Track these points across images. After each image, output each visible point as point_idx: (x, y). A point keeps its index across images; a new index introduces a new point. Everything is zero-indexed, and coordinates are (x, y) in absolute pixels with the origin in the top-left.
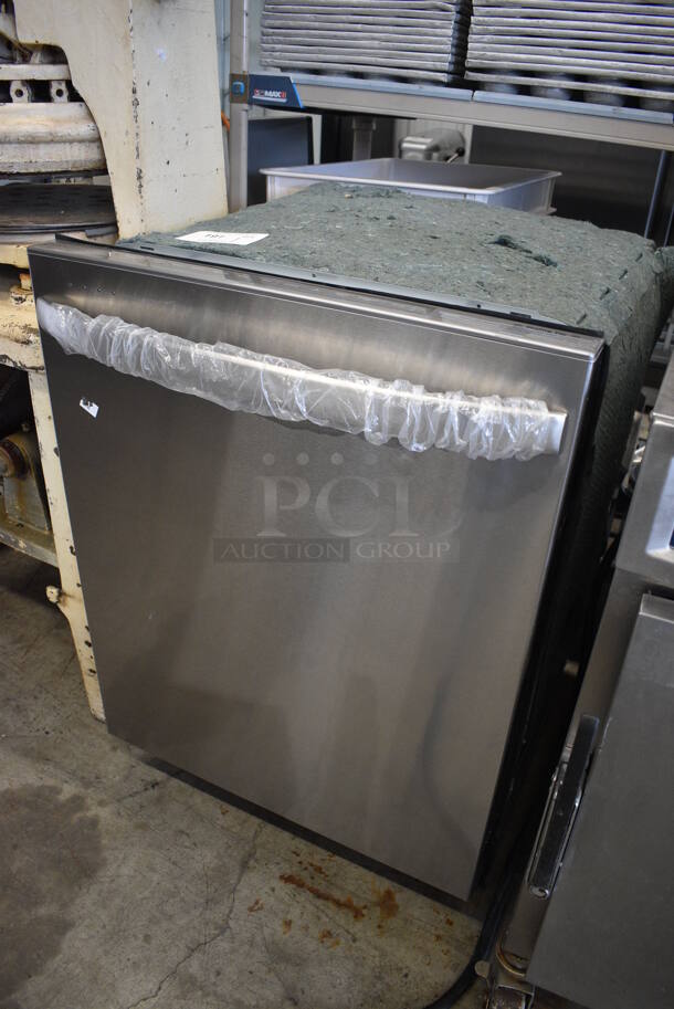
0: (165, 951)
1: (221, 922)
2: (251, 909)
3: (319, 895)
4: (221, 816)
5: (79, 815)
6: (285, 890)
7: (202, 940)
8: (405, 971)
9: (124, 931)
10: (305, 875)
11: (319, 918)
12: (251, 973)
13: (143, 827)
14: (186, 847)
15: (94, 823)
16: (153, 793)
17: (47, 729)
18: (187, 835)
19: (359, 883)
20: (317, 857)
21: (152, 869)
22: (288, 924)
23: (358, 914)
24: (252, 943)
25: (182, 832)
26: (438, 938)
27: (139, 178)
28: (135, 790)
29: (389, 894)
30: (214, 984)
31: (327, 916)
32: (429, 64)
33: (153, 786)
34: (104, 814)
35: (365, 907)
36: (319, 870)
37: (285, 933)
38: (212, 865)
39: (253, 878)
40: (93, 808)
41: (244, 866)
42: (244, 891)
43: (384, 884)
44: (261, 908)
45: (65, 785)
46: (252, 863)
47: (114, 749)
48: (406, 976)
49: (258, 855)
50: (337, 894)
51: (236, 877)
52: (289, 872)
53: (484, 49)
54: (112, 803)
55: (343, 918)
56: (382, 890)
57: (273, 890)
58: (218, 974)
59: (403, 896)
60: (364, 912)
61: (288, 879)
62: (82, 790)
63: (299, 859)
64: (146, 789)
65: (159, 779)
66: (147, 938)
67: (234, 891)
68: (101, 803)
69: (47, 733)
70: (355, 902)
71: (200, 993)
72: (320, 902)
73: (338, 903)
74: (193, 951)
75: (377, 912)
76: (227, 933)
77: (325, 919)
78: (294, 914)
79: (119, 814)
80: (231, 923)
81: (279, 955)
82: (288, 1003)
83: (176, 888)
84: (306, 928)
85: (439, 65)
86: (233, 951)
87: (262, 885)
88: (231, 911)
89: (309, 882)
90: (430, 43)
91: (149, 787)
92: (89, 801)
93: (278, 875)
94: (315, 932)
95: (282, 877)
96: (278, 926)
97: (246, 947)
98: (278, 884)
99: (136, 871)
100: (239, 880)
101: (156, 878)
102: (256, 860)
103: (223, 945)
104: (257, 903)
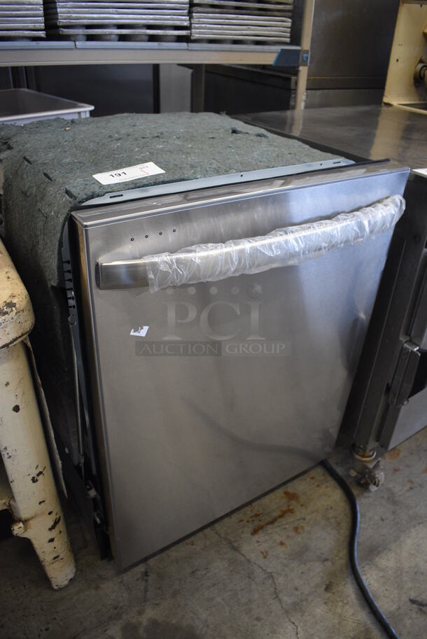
0: (271, 612)
1: (266, 575)
2: (265, 557)
3: (272, 522)
4: (194, 547)
5: (141, 631)
6: (260, 536)
7: (272, 589)
8: (329, 507)
9: (247, 631)
10: (257, 523)
11: (285, 529)
12: (302, 573)
13: (174, 595)
14: (205, 574)
15: (154, 623)
16: (152, 577)
17: (43, 628)
18: (197, 570)
19: (275, 502)
20: (249, 512)
21: (212, 599)
22: (282, 544)
23: (291, 511)
24: (286, 566)
25: (193, 572)
26: (318, 486)
28: (142, 588)
29: (286, 493)
30: (302, 593)
31: (285, 524)
32: (31, 26)
33: (147, 576)
34: (150, 613)
35: (289, 506)
36: (257, 515)
37: (287, 547)
38: (226, 566)
39: (245, 548)
40: (140, 619)
41: (236, 549)
42: (252, 557)
43: (280, 492)
44: (267, 552)
45: (108, 632)
46: (235, 544)
47: (97, 588)
48: (332, 508)
49: (233, 540)
50: (276, 514)
51: (241, 556)
52: (251, 530)
53: (69, 13)
54: (144, 606)
55: (290, 518)
56: (283, 495)
57: (258, 542)
58: (296, 589)
59: (290, 488)
60: (291, 507)
61: (255, 532)
62: (121, 621)
63: (245, 521)
64: (147, 581)
65: (143, 570)
66: (258, 619)
67: (249, 561)
68: (140, 613)
69: (47, 630)
70: (284, 509)
71: (304, 603)
72: (276, 524)
73: (281, 516)
74: (277, 597)
75: (293, 502)
76: (274, 575)
77: (287, 526)
78: (278, 539)
79: (157, 604)
80: (269, 570)
81: (300, 555)
82: (326, 563)
83: (231, 590)
84: (288, 537)
85: (38, 26)
86: (286, 576)
87: (253, 547)
88: (261, 568)
89: (262, 523)
90: (28, 10)
91: (146, 578)
92: (134, 621)
93: (250, 535)
94: (292, 534)
95: (252, 534)
96: (280, 549)
97: (286, 569)
98: (256, 537)
99: (207, 610)
100: (243, 555)
101: (219, 599)
102: (235, 541)
103: (281, 580)
104: (263, 553)
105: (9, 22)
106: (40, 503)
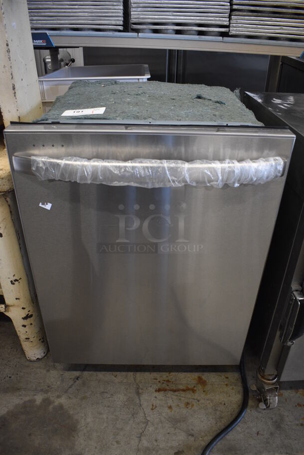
0: (129, 444)
1: (144, 420)
2: (152, 409)
3: (175, 391)
4: (115, 378)
5: (51, 407)
6: (160, 395)
7: (141, 431)
8: (223, 403)
9: (106, 445)
10: (164, 386)
11: (180, 399)
12: (169, 433)
13: (84, 398)
14: (109, 398)
15: (61, 407)
16: (79, 382)
17: (9, 376)
18: (106, 392)
19: (187, 379)
20: (165, 376)
21: (100, 414)
22: (170, 407)
23: (193, 391)
24: (161, 422)
25: (103, 392)
26: (227, 385)
27: (14, 89)
28: (70, 384)
29: (200, 378)
30: (157, 445)
31: (183, 397)
32: (114, 22)
33: (77, 379)
34: (63, 400)
35: (194, 387)
36: (168, 381)
37: (171, 412)
38: (125, 400)
39: (145, 397)
40: (55, 400)
41: (138, 394)
42: (145, 404)
43: (195, 375)
44: (156, 407)
45: (35, 396)
46: (140, 391)
47: (48, 371)
48: (224, 404)
49: (141, 387)
50: (181, 387)
51: (138, 400)
52: (157, 388)
53: (138, 14)
54: (63, 394)
55: (189, 395)
56: (196, 377)
57: (156, 397)
58: (156, 441)
59: (206, 376)
60: (195, 389)
61: (159, 390)
62: (45, 395)
63: (158, 380)
64: (75, 382)
65: (78, 375)
66: (118, 442)
67: (141, 405)
68: (59, 397)
69: (10, 377)
70: (190, 387)
71: (154, 452)
72: (176, 393)
73: (184, 390)
74: (140, 437)
75: (200, 387)
76: (149, 423)
77: (183, 399)
78: (170, 402)
79: (70, 398)
80: (148, 418)
81: (175, 422)
82: (190, 437)
83: (116, 416)
84: (178, 405)
85: (118, 23)
86: (156, 428)
87: (150, 398)
88: (145, 414)
89: (167, 388)
90: (113, 13)
91: (76, 380)
92: (52, 399)
93: (154, 391)
94: (182, 405)
95: (156, 391)
96: (167, 410)
97: (160, 425)
98: (157, 394)
99: (93, 418)
100: (140, 400)
101: (105, 416)
102: (142, 389)
103: (151, 429)
104: (153, 405)
105: (101, 20)
106: (17, 299)
